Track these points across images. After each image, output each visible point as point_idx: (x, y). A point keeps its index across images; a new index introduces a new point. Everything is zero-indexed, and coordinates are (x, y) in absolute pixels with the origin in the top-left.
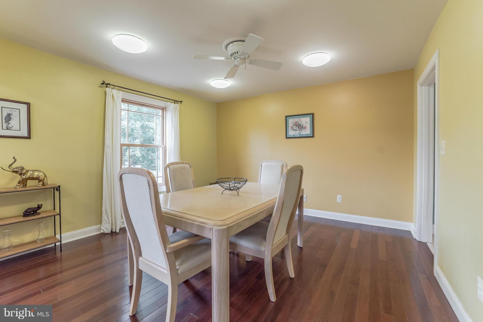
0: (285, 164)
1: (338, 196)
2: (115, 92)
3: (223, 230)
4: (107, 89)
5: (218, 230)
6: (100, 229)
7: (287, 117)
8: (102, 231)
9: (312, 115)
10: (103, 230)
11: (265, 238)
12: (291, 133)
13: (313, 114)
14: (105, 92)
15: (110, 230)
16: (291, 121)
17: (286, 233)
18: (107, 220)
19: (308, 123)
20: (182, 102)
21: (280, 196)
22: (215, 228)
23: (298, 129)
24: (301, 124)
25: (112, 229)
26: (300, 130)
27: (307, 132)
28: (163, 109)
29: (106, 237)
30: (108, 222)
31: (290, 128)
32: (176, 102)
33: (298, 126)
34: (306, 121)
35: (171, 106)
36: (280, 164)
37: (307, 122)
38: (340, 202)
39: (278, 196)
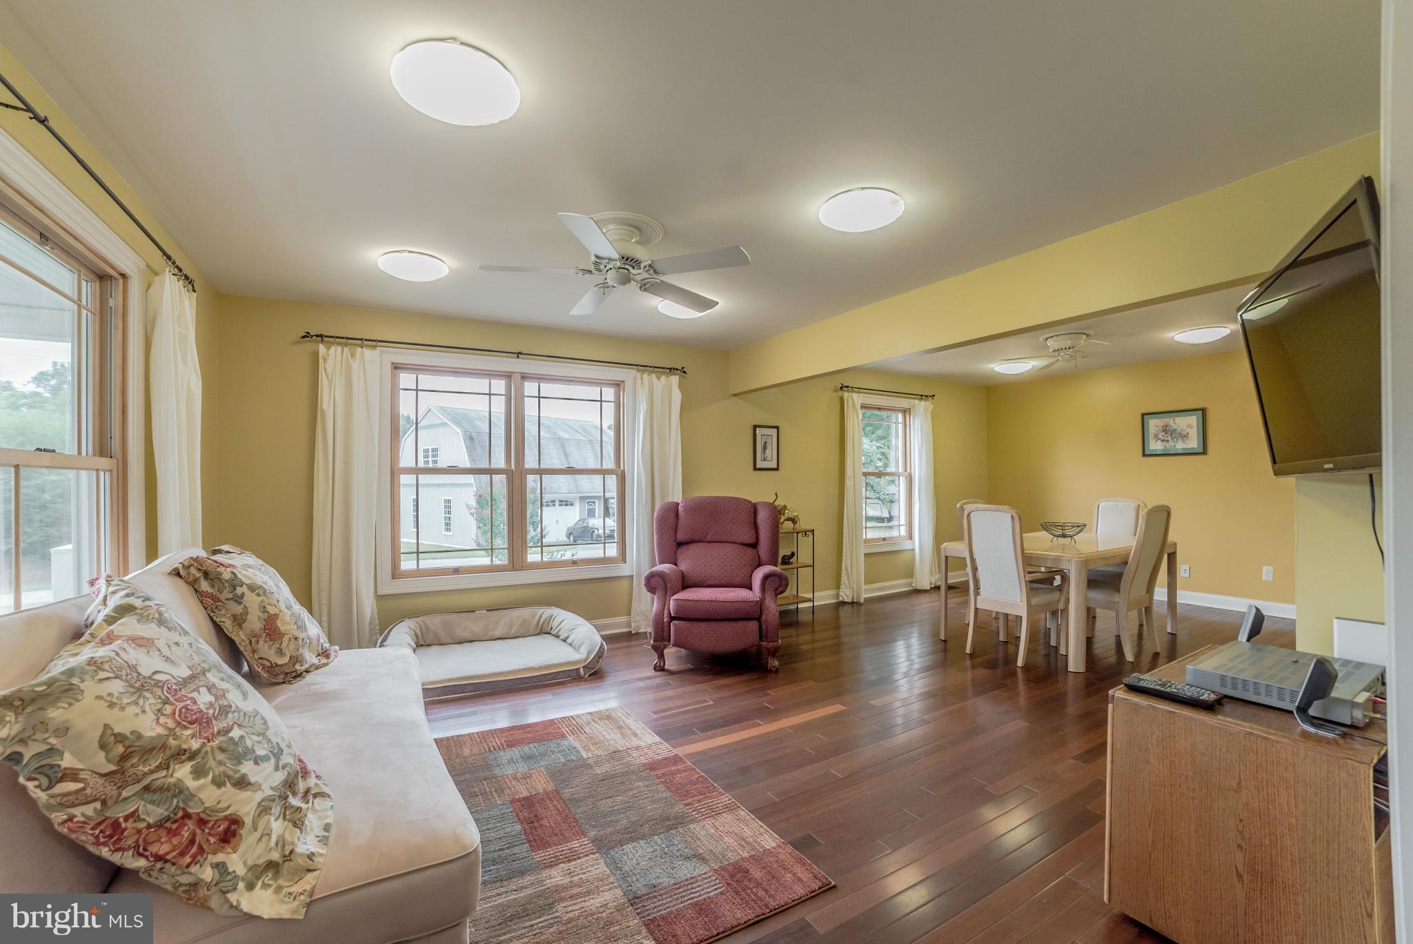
0: (1142, 505)
1: (1265, 568)
2: (855, 396)
3: (1082, 561)
4: (846, 395)
5: (1078, 561)
6: (838, 595)
7: (1145, 417)
8: (841, 599)
9: (1201, 412)
10: (842, 597)
11: (1118, 590)
12: (1155, 446)
13: (1203, 411)
14: (842, 400)
15: (851, 598)
16: (1154, 424)
17: (1147, 593)
18: (847, 583)
19: (1192, 427)
20: (934, 396)
21: (1136, 545)
22: (1074, 559)
23: (1169, 439)
24: (1176, 429)
25: (853, 598)
26: (1175, 440)
27: (1193, 443)
28: (906, 412)
29: (846, 607)
30: (848, 587)
31: (1151, 437)
32: (922, 397)
33: (1170, 433)
34: (1189, 424)
35: (921, 406)
36: (1134, 505)
37: (1190, 426)
38: (1270, 579)
39: (1134, 545)
